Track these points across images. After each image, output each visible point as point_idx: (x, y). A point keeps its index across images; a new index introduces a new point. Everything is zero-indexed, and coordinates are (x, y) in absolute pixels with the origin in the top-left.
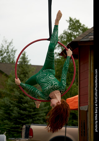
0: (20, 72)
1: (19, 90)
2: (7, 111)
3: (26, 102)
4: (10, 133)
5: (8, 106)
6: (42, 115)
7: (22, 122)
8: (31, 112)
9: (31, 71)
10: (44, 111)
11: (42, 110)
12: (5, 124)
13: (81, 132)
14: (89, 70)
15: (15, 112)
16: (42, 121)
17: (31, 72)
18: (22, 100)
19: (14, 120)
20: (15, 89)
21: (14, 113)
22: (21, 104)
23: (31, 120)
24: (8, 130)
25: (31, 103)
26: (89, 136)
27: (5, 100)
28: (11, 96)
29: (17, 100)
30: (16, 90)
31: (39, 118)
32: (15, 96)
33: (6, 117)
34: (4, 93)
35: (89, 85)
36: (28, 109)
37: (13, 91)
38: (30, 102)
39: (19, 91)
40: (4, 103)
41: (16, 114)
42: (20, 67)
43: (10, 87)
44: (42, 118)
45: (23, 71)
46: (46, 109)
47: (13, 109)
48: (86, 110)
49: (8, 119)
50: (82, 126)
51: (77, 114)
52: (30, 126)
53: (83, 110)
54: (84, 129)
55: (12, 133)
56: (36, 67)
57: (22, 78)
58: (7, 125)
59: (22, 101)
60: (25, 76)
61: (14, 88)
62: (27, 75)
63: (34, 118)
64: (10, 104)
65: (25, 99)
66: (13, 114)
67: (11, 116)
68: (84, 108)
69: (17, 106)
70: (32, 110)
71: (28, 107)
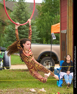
0: (19, 7)
1: (19, 20)
2: (10, 35)
3: (24, 29)
6: (35, 37)
9: (26, 6)
10: (36, 35)
11: (35, 34)
12: (9, 44)
13: (61, 48)
14: (67, 5)
16: (35, 42)
17: (27, 8)
22: (20, 30)
26: (68, 51)
27: (9, 27)
28: (13, 24)
30: (17, 20)
31: (33, 40)
33: (10, 39)
34: (8, 22)
35: (67, 16)
36: (25, 33)
37: (15, 21)
38: (26, 28)
40: (9, 29)
42: (19, 4)
44: (35, 39)
45: (21, 7)
46: (37, 33)
48: (66, 33)
49: (11, 41)
50: (62, 44)
51: (59, 36)
53: (63, 33)
54: (64, 46)
56: (30, 3)
57: (20, 12)
59: (21, 28)
60: (23, 10)
61: (15, 19)
62: (24, 9)
64: (12, 30)
65: (23, 26)
67: (14, 38)
68: (64, 31)
71: (25, 32)
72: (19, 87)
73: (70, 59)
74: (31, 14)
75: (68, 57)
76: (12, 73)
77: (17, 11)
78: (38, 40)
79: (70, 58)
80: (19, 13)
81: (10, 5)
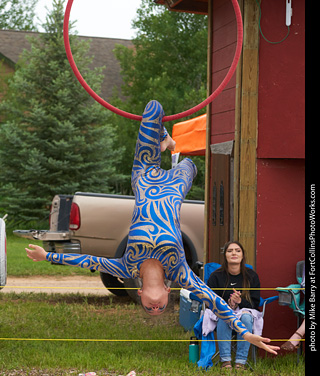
0: (47, 54)
1: (44, 101)
3: (64, 136)
4: (20, 218)
5: (12, 144)
6: (105, 170)
7: (53, 188)
8: (76, 162)
9: (76, 51)
10: (111, 161)
11: (107, 158)
12: (4, 195)
15: (33, 161)
16: (106, 188)
17: (77, 55)
18: (51, 128)
19: (30, 182)
20: (33, 101)
21: (30, 165)
22: (50, 141)
23: (78, 184)
24: (13, 209)
25: (77, 139)
26: (235, 226)
28: (21, 119)
29: (39, 129)
31: (99, 180)
32: (32, 119)
33: (8, 175)
34: (4, 110)
36: (69, 155)
37: (28, 104)
38: (73, 135)
39: (44, 105)
40: (4, 137)
41: (35, 167)
42: (47, 39)
43: (19, 95)
44: (108, 178)
45: (56, 51)
46: (117, 155)
47: (28, 154)
49: (13, 182)
50: (215, 199)
52: (71, 199)
55: (24, 220)
56: (91, 40)
57: (52, 70)
58: (12, 196)
59: (52, 132)
60: (62, 64)
61: (31, 96)
62: (66, 61)
63: (85, 179)
64: (19, 139)
65: (61, 128)
66: (27, 167)
67: (22, 173)
69: (37, 147)
70: (79, 157)
71: (68, 149)
72: (36, 364)
73: (239, 260)
74: (95, 81)
75: (234, 252)
76: (10, 308)
77: (40, 68)
78: (120, 180)
79: (240, 254)
80: (48, 74)
81: (10, 44)
